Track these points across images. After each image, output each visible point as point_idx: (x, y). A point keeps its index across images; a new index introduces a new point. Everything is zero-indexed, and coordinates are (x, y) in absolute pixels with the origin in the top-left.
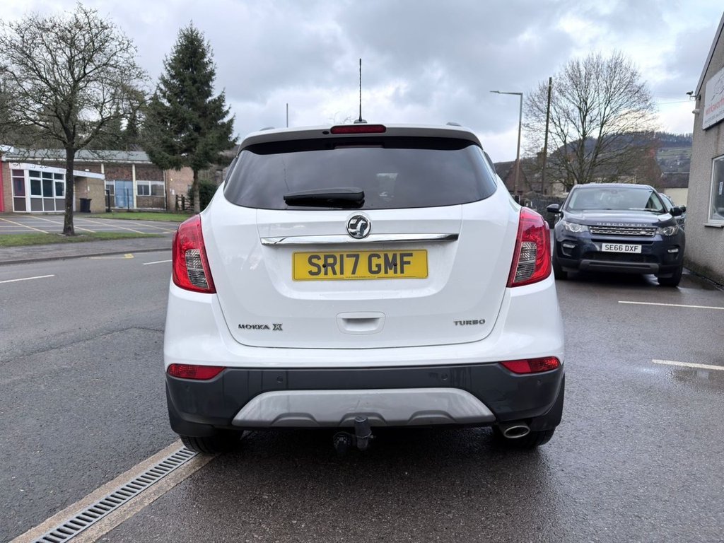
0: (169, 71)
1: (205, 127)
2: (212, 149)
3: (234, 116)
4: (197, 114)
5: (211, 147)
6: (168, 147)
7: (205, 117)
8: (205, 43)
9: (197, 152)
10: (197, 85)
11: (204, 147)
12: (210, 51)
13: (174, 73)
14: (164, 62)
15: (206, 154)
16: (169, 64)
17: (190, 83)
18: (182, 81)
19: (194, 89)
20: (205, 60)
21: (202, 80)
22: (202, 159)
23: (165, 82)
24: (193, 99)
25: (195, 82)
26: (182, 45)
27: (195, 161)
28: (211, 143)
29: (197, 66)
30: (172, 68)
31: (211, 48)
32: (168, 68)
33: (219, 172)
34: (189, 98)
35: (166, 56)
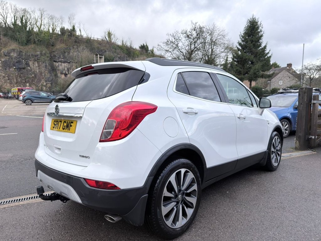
0: (241, 39)
1: (256, 62)
2: (258, 71)
3: (272, 54)
4: (253, 56)
5: (257, 70)
6: (238, 72)
7: (257, 57)
8: (259, 23)
9: (250, 73)
10: (253, 43)
11: (254, 71)
12: (261, 26)
13: (244, 40)
14: (240, 35)
15: (255, 73)
16: (242, 36)
17: (250, 42)
18: (247, 42)
19: (252, 45)
20: (259, 30)
21: (256, 40)
22: (252, 76)
23: (240, 44)
24: (251, 49)
25: (252, 41)
26: (248, 26)
27: (249, 77)
28: (257, 68)
29: (254, 34)
30: (243, 37)
31: (262, 25)
32: (241, 38)
33: (269, 81)
34: (249, 49)
35: (241, 33)
